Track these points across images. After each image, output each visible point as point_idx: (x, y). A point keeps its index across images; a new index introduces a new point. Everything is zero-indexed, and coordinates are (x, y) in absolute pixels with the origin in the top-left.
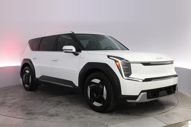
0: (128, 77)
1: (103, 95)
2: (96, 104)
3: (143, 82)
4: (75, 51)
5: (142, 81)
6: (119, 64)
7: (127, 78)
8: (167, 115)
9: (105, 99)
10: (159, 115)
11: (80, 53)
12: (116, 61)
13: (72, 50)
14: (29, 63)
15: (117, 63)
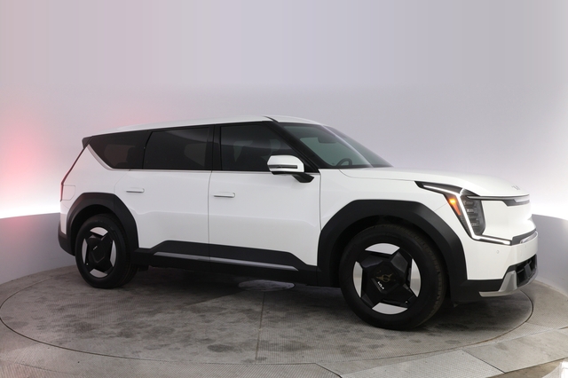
0: (481, 235)
1: (409, 286)
2: (382, 308)
3: (511, 245)
4: (303, 171)
5: (509, 243)
6: (457, 203)
7: (479, 238)
8: (501, 347)
9: (417, 293)
10: (480, 345)
11: (316, 176)
12: (447, 197)
13: (296, 167)
14: (110, 206)
15: (453, 201)
